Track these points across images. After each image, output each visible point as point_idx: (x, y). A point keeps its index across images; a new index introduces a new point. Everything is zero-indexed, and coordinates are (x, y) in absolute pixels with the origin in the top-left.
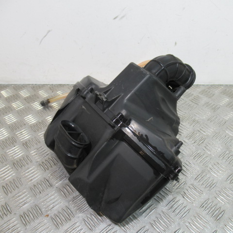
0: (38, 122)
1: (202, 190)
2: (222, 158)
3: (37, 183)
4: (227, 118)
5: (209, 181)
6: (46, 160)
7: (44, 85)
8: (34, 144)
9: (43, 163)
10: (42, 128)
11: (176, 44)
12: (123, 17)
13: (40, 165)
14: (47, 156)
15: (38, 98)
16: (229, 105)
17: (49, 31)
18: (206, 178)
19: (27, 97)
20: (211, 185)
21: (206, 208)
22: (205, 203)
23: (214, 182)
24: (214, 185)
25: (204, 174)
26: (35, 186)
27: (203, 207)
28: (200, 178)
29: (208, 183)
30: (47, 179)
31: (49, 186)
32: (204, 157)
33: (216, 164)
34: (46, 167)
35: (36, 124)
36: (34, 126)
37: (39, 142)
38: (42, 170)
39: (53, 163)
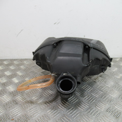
1: (106, 103)
2: (114, 88)
3: (8, 102)
4: (114, 71)
5: (109, 98)
6: (15, 91)
7: (17, 59)
8: (9, 84)
9: (13, 92)
12: (59, 23)
15: (13, 64)
16: (114, 65)
17: (22, 30)
18: (107, 97)
19: (7, 64)
20: (111, 100)
21: (109, 112)
22: (109, 109)
23: (112, 99)
24: (112, 100)
25: (106, 95)
30: (15, 100)
31: (15, 104)
32: (104, 87)
33: (112, 90)
34: (15, 94)
35: (11, 75)
36: (10, 76)
37: (12, 83)
38: (12, 96)
39: (19, 93)
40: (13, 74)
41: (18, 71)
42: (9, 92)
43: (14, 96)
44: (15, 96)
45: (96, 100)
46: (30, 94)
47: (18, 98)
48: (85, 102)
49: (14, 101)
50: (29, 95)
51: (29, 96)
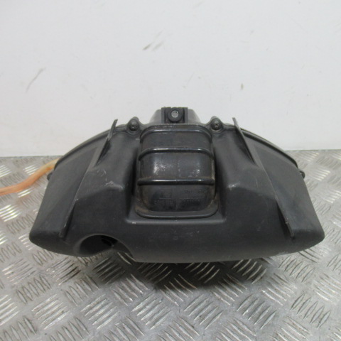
0: (20, 216)
1: (307, 325)
2: (333, 266)
3: (10, 326)
4: (331, 201)
5: (317, 309)
6: (29, 283)
7: (34, 157)
8: (11, 255)
9: (23, 288)
10: (27, 226)
11: (242, 86)
13: (18, 292)
14: (32, 276)
15: (23, 177)
16: (331, 180)
17: (41, 71)
18: (310, 304)
20: (321, 316)
23: (325, 310)
24: (326, 316)
25: (306, 297)
26: (5, 332)
28: (300, 305)
29: (314, 312)
30: (29, 318)
31: (31, 331)
32: (302, 266)
33: (324, 277)
34: (28, 295)
35: (17, 221)
36: (12, 223)
37: (20, 251)
38: (22, 301)
39: (42, 288)
40: (24, 216)
42: (13, 287)
44: (30, 303)
45: (275, 316)
46: (74, 292)
47: (38, 309)
48: (243, 324)
49: (27, 322)
50: (71, 299)
51: (72, 302)
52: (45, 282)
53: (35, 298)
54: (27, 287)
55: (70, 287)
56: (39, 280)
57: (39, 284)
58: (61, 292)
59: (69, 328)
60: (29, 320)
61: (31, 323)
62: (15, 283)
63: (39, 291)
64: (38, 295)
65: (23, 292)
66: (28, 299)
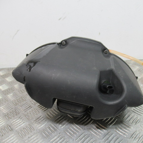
0: (8, 88)
1: (130, 124)
3: (1, 129)
5: (135, 118)
6: (10, 112)
8: (4, 102)
9: (8, 114)
12: (64, 18)
13: (5, 116)
14: (12, 110)
17: (18, 31)
18: (132, 116)
19: (3, 75)
20: (137, 121)
21: (135, 138)
22: (134, 134)
23: (138, 118)
27: (133, 137)
30: (10, 125)
31: (10, 130)
34: (10, 116)
35: (7, 90)
36: (5, 91)
37: (7, 101)
38: (7, 119)
39: (16, 114)
40: (10, 88)
41: (16, 84)
42: (3, 114)
43: (10, 118)
44: (10, 120)
46: (29, 115)
47: (14, 122)
49: (9, 127)
51: (28, 119)
52: (17, 111)
53: (13, 118)
54: (10, 114)
55: (28, 113)
56: (15, 111)
57: (14, 113)
58: (24, 115)
59: (26, 128)
60: (9, 126)
61: (10, 127)
62: (5, 112)
63: (14, 115)
64: (14, 116)
65: (7, 116)
66: (9, 118)
